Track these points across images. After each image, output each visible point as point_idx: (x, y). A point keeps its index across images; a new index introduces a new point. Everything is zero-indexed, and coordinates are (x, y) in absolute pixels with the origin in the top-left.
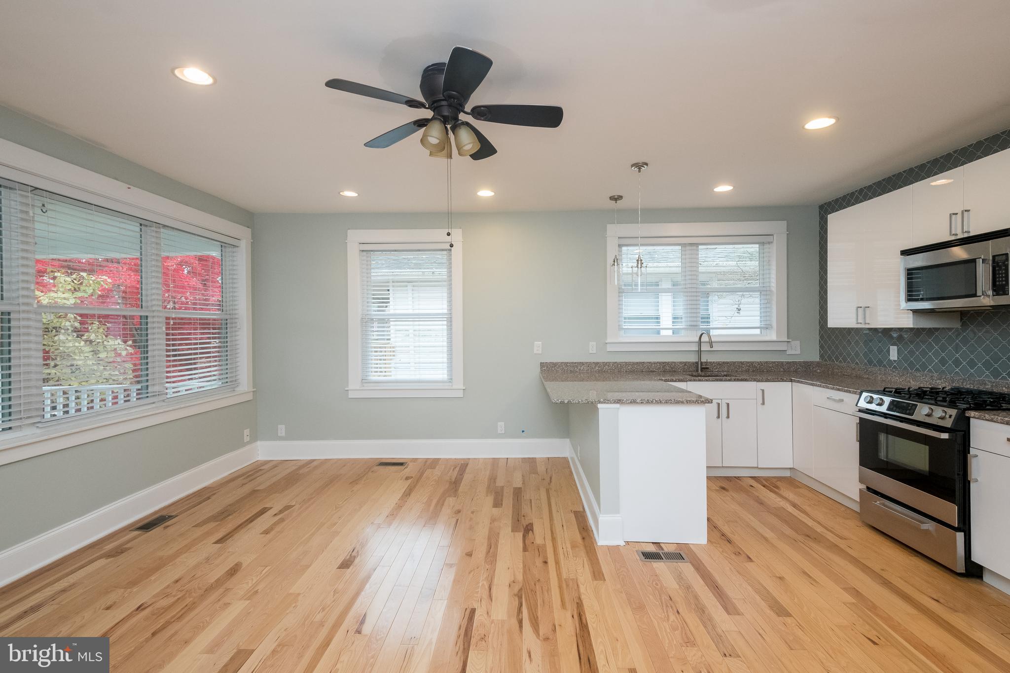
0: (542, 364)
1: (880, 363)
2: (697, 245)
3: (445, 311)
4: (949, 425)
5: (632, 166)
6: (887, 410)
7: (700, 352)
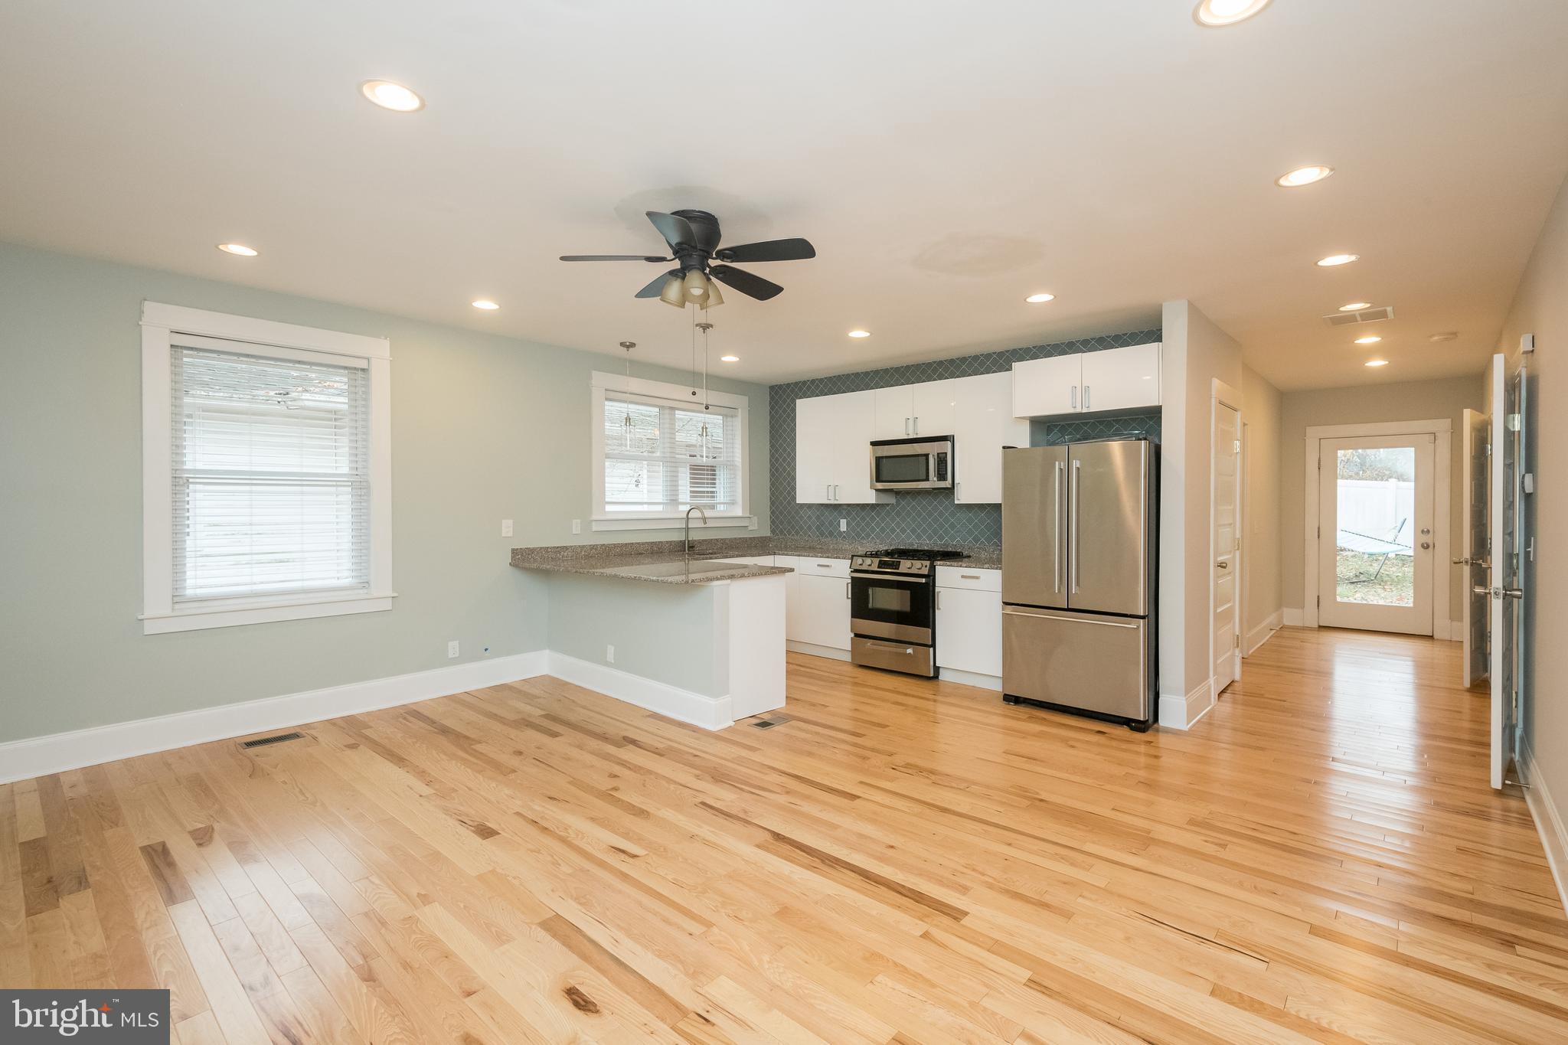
0: (514, 552)
1: (831, 534)
2: (673, 409)
3: (345, 470)
4: (926, 573)
5: (697, 325)
6: (878, 568)
7: (687, 529)
